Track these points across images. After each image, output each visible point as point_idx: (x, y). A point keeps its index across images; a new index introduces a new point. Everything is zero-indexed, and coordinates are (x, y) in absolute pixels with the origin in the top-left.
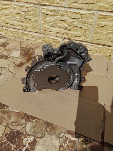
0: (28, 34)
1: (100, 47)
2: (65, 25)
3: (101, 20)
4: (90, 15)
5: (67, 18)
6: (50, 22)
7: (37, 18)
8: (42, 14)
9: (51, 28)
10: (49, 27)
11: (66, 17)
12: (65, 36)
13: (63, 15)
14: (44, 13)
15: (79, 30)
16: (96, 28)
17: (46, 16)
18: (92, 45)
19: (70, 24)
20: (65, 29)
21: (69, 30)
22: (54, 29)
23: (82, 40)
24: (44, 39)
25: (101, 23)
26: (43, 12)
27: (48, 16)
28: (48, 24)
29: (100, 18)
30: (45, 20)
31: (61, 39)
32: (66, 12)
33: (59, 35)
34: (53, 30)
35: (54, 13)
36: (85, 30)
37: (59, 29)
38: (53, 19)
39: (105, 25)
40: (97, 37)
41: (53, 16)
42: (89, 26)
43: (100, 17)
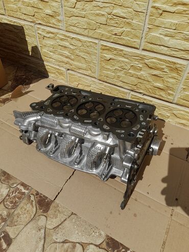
1: (109, 87)
2: (66, 53)
3: (105, 51)
4: (91, 43)
5: (67, 44)
6: (49, 45)
7: (33, 39)
8: (38, 34)
9: (51, 54)
10: (49, 52)
11: (65, 42)
12: (68, 66)
13: (62, 39)
14: (40, 34)
15: (83, 61)
16: (102, 61)
17: (44, 38)
18: (101, 82)
19: (71, 52)
20: (67, 57)
21: (72, 60)
22: (55, 56)
23: (88, 74)
25: (105, 55)
26: (39, 32)
28: (47, 48)
29: (103, 50)
30: (43, 42)
31: (65, 70)
32: (65, 36)
33: (61, 64)
35: (52, 35)
36: (89, 62)
37: (60, 57)
38: (52, 43)
39: (110, 59)
40: (104, 73)
41: (51, 40)
42: (93, 57)
43: (103, 47)
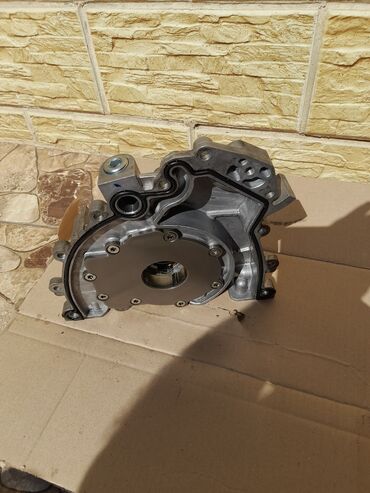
0: (59, 121)
1: (344, 148)
2: (195, 74)
3: (341, 38)
4: (290, 22)
5: (196, 45)
6: (131, 65)
7: (78, 56)
8: (94, 37)
9: (141, 88)
10: (131, 85)
11: (191, 38)
12: (197, 116)
13: (178, 34)
14: (101, 35)
15: (253, 85)
16: (327, 72)
17: (113, 45)
18: (311, 140)
19: (211, 68)
20: (194, 88)
21: (212, 92)
22: (152, 94)
23: (267, 125)
24: (120, 134)
25: (342, 51)
26: (98, 28)
27: (118, 43)
28: (126, 75)
29: (337, 33)
30: (112, 59)
31: (186, 129)
32: (191, 18)
33: (176, 113)
34: (149, 97)
35: (142, 28)
36: (277, 87)
37: (172, 91)
38: (142, 55)
39: (362, 59)
40: (329, 109)
41: (141, 43)
42: (293, 67)
43: (337, 26)
